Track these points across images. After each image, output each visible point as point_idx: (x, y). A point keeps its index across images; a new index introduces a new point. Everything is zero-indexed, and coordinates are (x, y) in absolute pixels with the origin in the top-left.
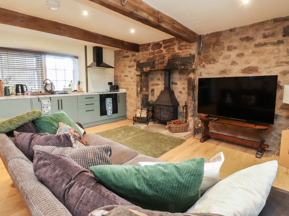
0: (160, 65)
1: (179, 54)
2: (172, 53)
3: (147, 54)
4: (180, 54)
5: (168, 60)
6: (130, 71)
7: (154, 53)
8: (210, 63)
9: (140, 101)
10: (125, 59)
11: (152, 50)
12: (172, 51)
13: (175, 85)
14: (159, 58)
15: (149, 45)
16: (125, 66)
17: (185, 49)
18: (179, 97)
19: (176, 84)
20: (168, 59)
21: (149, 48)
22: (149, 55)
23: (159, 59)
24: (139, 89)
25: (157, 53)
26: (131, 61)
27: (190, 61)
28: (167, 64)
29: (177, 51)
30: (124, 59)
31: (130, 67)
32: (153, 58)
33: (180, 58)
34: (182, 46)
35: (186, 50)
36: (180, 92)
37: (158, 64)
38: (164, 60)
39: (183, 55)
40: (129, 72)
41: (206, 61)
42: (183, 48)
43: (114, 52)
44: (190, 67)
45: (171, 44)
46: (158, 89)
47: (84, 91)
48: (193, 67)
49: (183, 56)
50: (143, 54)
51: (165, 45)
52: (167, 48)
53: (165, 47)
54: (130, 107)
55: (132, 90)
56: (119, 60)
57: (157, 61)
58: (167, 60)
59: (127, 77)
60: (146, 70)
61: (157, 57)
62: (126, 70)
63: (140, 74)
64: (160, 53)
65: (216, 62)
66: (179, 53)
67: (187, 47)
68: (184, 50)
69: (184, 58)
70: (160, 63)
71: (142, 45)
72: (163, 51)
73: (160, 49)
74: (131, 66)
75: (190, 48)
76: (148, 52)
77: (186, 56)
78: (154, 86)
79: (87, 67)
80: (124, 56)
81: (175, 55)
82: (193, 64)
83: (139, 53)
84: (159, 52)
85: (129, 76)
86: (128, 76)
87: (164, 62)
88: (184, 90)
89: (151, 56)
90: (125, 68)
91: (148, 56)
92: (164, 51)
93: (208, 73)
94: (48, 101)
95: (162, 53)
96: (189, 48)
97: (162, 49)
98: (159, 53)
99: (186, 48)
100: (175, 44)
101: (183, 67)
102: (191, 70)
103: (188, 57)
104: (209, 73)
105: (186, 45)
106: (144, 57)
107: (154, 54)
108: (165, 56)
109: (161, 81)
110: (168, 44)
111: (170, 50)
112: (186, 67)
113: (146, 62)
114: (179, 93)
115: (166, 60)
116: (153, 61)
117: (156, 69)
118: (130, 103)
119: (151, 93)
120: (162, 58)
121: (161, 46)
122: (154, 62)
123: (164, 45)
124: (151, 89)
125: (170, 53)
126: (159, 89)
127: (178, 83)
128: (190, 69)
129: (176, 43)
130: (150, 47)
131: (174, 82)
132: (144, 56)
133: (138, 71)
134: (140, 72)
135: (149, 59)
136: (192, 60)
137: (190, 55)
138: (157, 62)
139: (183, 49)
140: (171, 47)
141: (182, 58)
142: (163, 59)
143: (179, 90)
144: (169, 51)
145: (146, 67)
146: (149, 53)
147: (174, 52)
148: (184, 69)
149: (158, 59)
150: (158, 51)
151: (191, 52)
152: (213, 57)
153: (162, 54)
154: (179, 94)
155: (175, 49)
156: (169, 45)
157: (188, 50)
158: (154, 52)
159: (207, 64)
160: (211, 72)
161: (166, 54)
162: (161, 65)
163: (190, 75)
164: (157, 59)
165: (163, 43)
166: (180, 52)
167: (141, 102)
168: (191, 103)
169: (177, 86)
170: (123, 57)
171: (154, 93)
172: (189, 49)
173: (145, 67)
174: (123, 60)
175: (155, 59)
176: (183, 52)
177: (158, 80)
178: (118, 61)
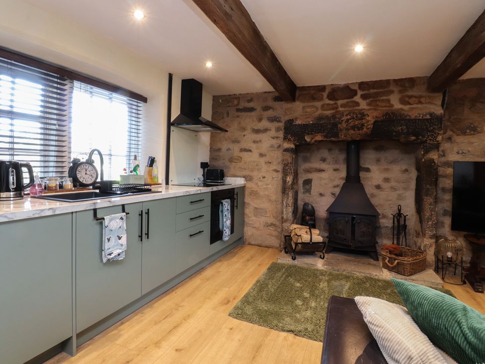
0: (352, 132)
1: (404, 112)
2: (385, 108)
3: (317, 109)
4: (406, 113)
5: (375, 122)
6: (258, 139)
7: (336, 106)
8: (464, 133)
9: (290, 205)
10: (243, 114)
11: (330, 99)
12: (384, 104)
13: (365, 173)
14: (349, 117)
15: (322, 88)
16: (244, 129)
17: (417, 104)
18: (373, 196)
19: (368, 170)
20: (374, 120)
21: (322, 95)
22: (323, 110)
23: (350, 119)
24: (289, 179)
25: (342, 106)
26: (260, 120)
27: (430, 127)
28: (372, 131)
29: (397, 105)
30: (239, 114)
31: (257, 131)
32: (334, 116)
33: (407, 120)
34: (410, 97)
35: (419, 106)
36: (378, 187)
37: (347, 129)
38: (364, 121)
39: (413, 114)
40: (254, 142)
41: (455, 130)
42: (411, 101)
43: (211, 98)
44: (430, 139)
45: (381, 90)
46: (321, 179)
47: (160, 182)
48: (437, 140)
49: (413, 117)
50: (304, 108)
51: (365, 92)
52: (371, 99)
53: (364, 97)
54: (254, 218)
55: (261, 181)
56: (225, 115)
57: (344, 122)
58: (372, 122)
59: (250, 153)
60: (313, 140)
61: (345, 114)
62: (245, 137)
63: (292, 146)
64: (353, 106)
65: (478, 132)
66: (402, 109)
67: (423, 100)
68: (415, 106)
69: (415, 121)
70: (353, 128)
71: (304, 88)
72: (361, 104)
73: (352, 100)
74: (262, 129)
75: (431, 103)
76: (318, 104)
77: (421, 118)
78: (311, 172)
79: (170, 124)
80: (240, 107)
81: (393, 113)
82: (439, 134)
83: (294, 103)
84: (350, 104)
85: (252, 150)
86: (250, 151)
87: (363, 125)
88: (388, 182)
89: (328, 113)
90: (244, 133)
91: (319, 112)
92: (363, 105)
93: (461, 152)
94: (122, 219)
95: (357, 108)
96: (428, 102)
97: (357, 98)
98: (350, 107)
99: (420, 102)
100: (392, 92)
101: (413, 138)
102: (432, 144)
103: (427, 120)
104: (463, 153)
105: (421, 97)
106: (306, 112)
107: (337, 108)
108: (366, 113)
109: (329, 164)
110: (372, 91)
111: (380, 104)
112: (420, 137)
113: (312, 124)
114: (374, 188)
115: (368, 121)
116: (332, 121)
117: (340, 139)
118: (256, 208)
119: (303, 186)
120: (357, 117)
121: (355, 93)
122: (335, 125)
123: (362, 93)
124: (303, 179)
125: (380, 108)
126: (325, 179)
127: (371, 169)
128: (432, 142)
129: (394, 89)
130: (325, 94)
131: (363, 166)
132: (308, 110)
133: (290, 140)
134: (294, 144)
135: (320, 118)
136: (435, 125)
137: (431, 115)
138: (344, 125)
139: (412, 103)
140: (381, 96)
141: (409, 120)
142: (361, 119)
143: (375, 182)
144: (378, 105)
145: (312, 134)
146: (323, 106)
147: (389, 107)
148: (416, 142)
149: (348, 120)
150: (348, 102)
151: (432, 110)
152: (472, 124)
153: (357, 110)
154: (375, 191)
155: (392, 102)
156: (376, 93)
157: (424, 105)
158: (336, 104)
159: (458, 135)
160: (469, 151)
161: (369, 110)
162: (354, 130)
163: (432, 154)
164: (344, 118)
165: (360, 88)
166: (406, 107)
167: (293, 207)
168: (431, 211)
169: (368, 175)
170: (238, 110)
171: (311, 187)
172: (426, 103)
173: (308, 134)
174: (238, 117)
175: (339, 119)
176: (412, 109)
177: (321, 162)
178: (223, 118)
